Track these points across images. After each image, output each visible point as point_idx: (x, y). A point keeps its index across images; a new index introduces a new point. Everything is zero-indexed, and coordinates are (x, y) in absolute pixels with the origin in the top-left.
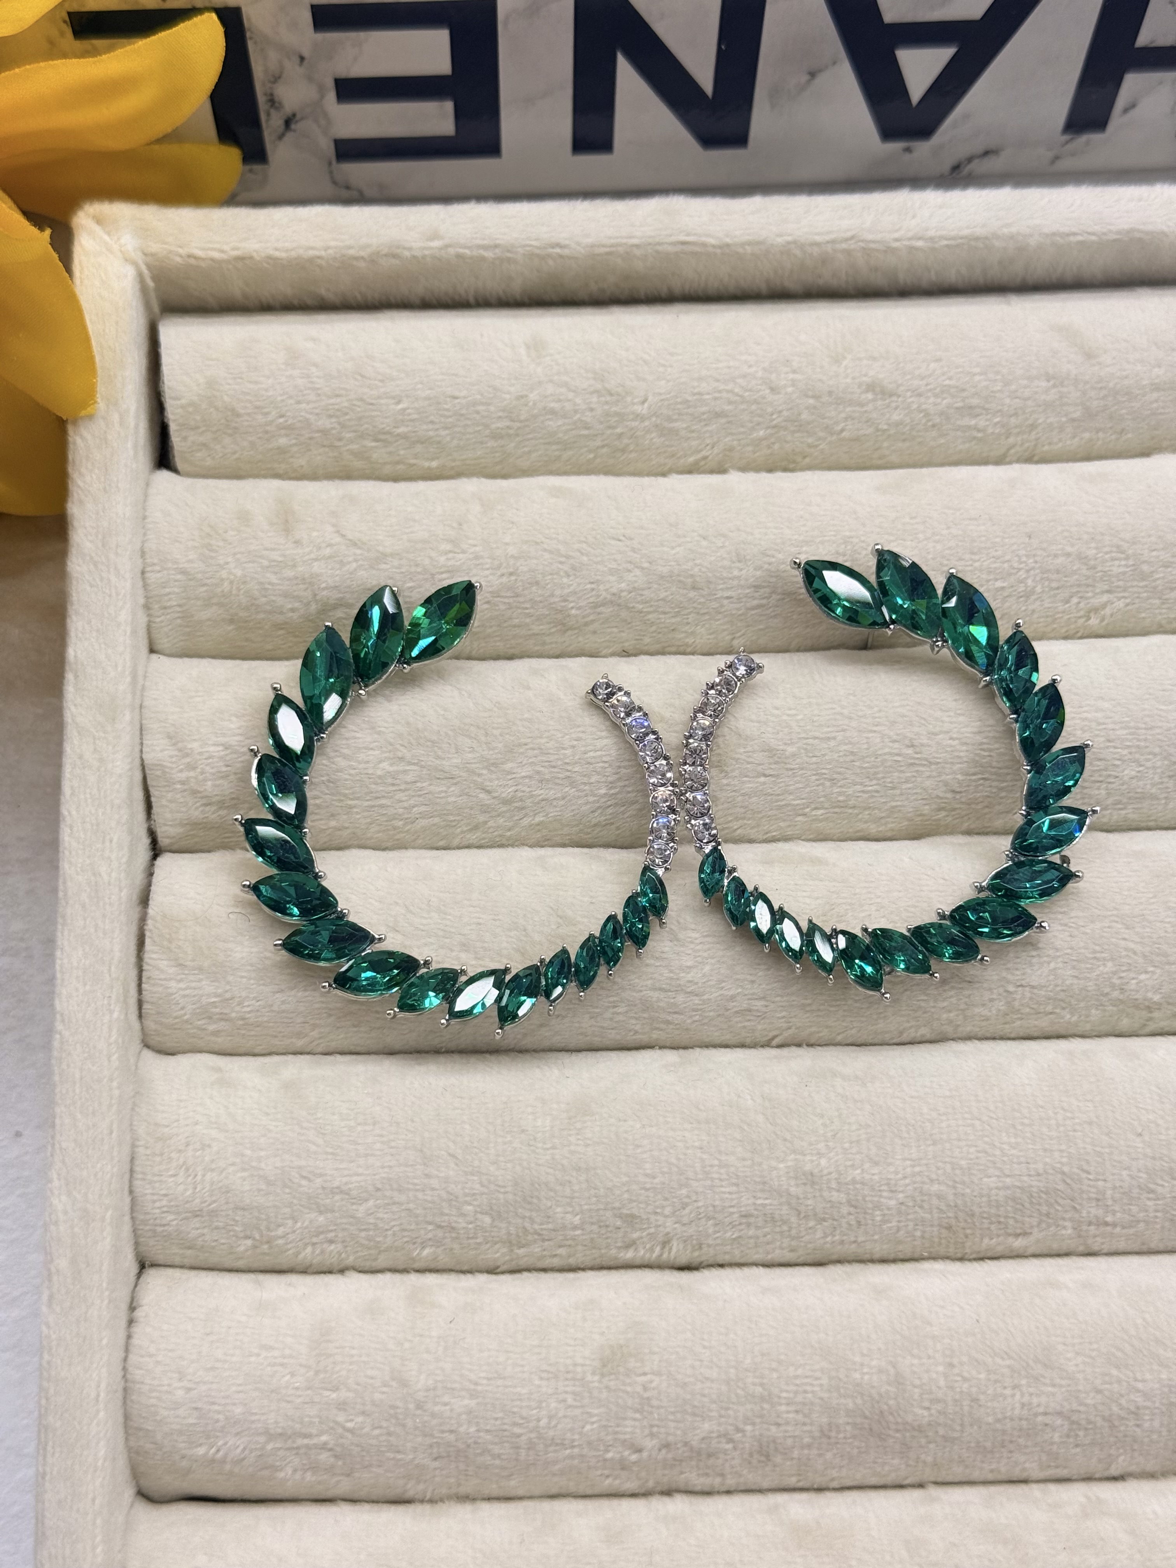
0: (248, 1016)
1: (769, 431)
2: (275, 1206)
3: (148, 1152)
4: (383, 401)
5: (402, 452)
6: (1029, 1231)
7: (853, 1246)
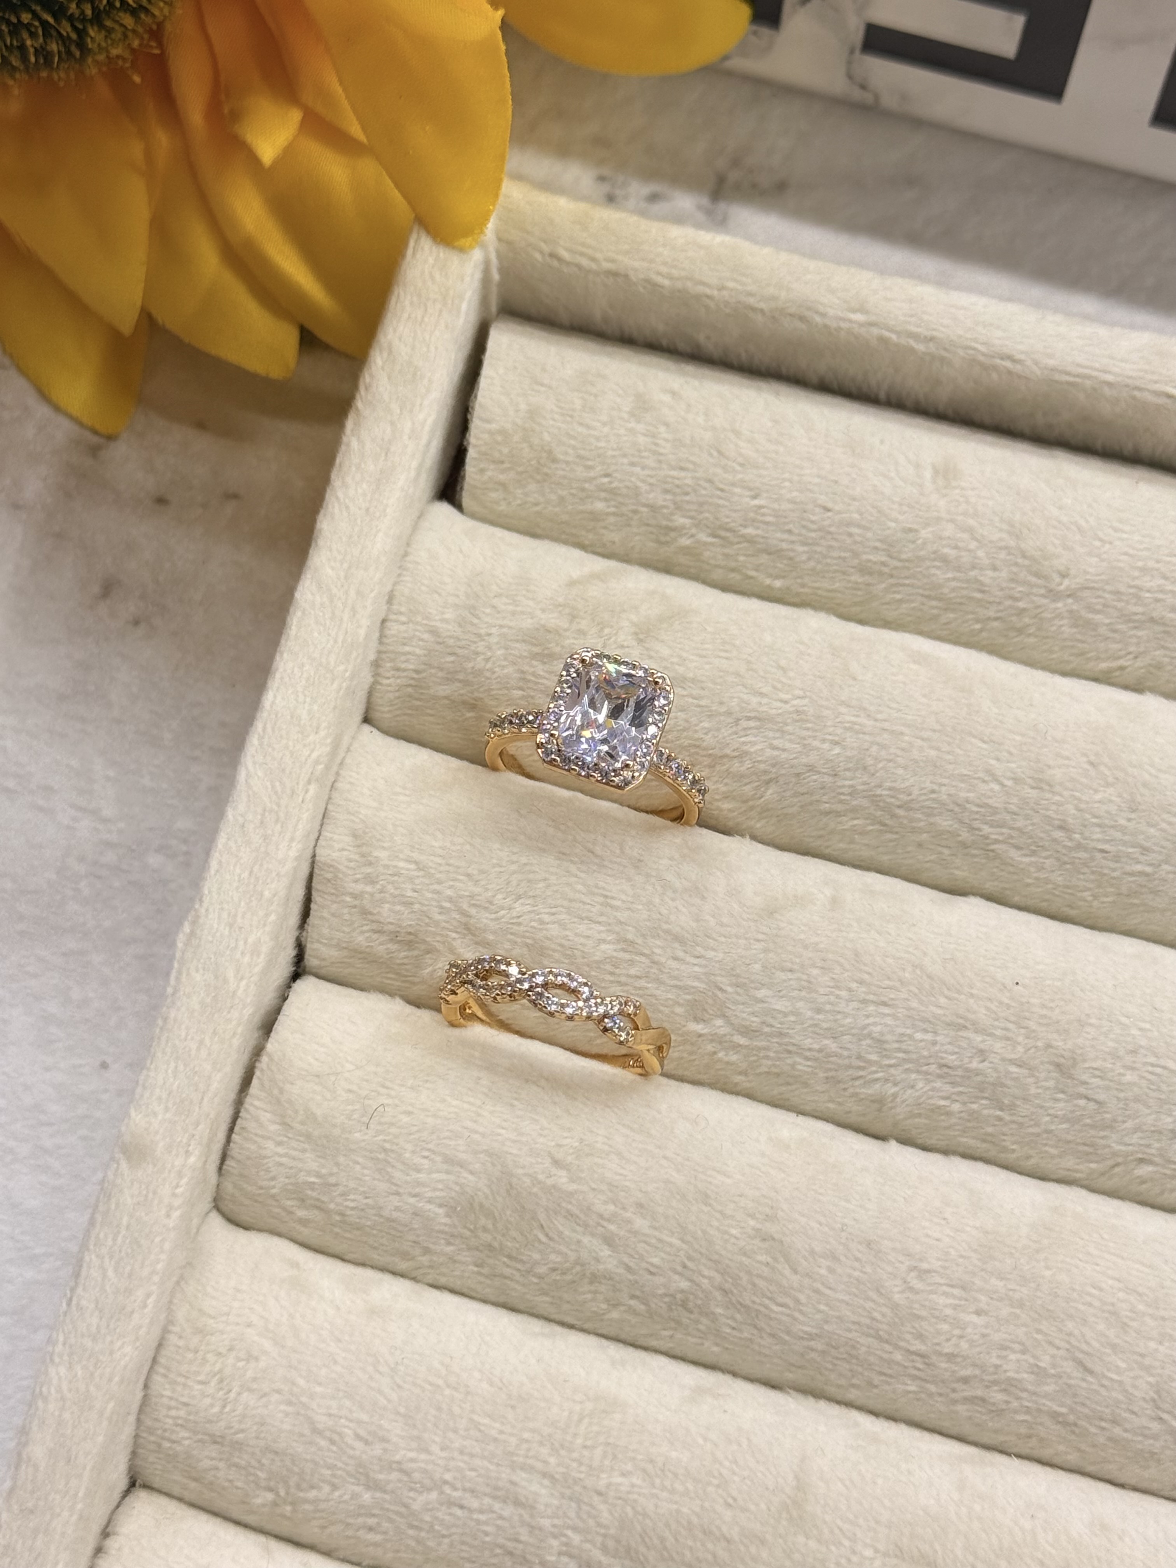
0: (348, 1211)
2: (314, 1461)
4: (737, 490)
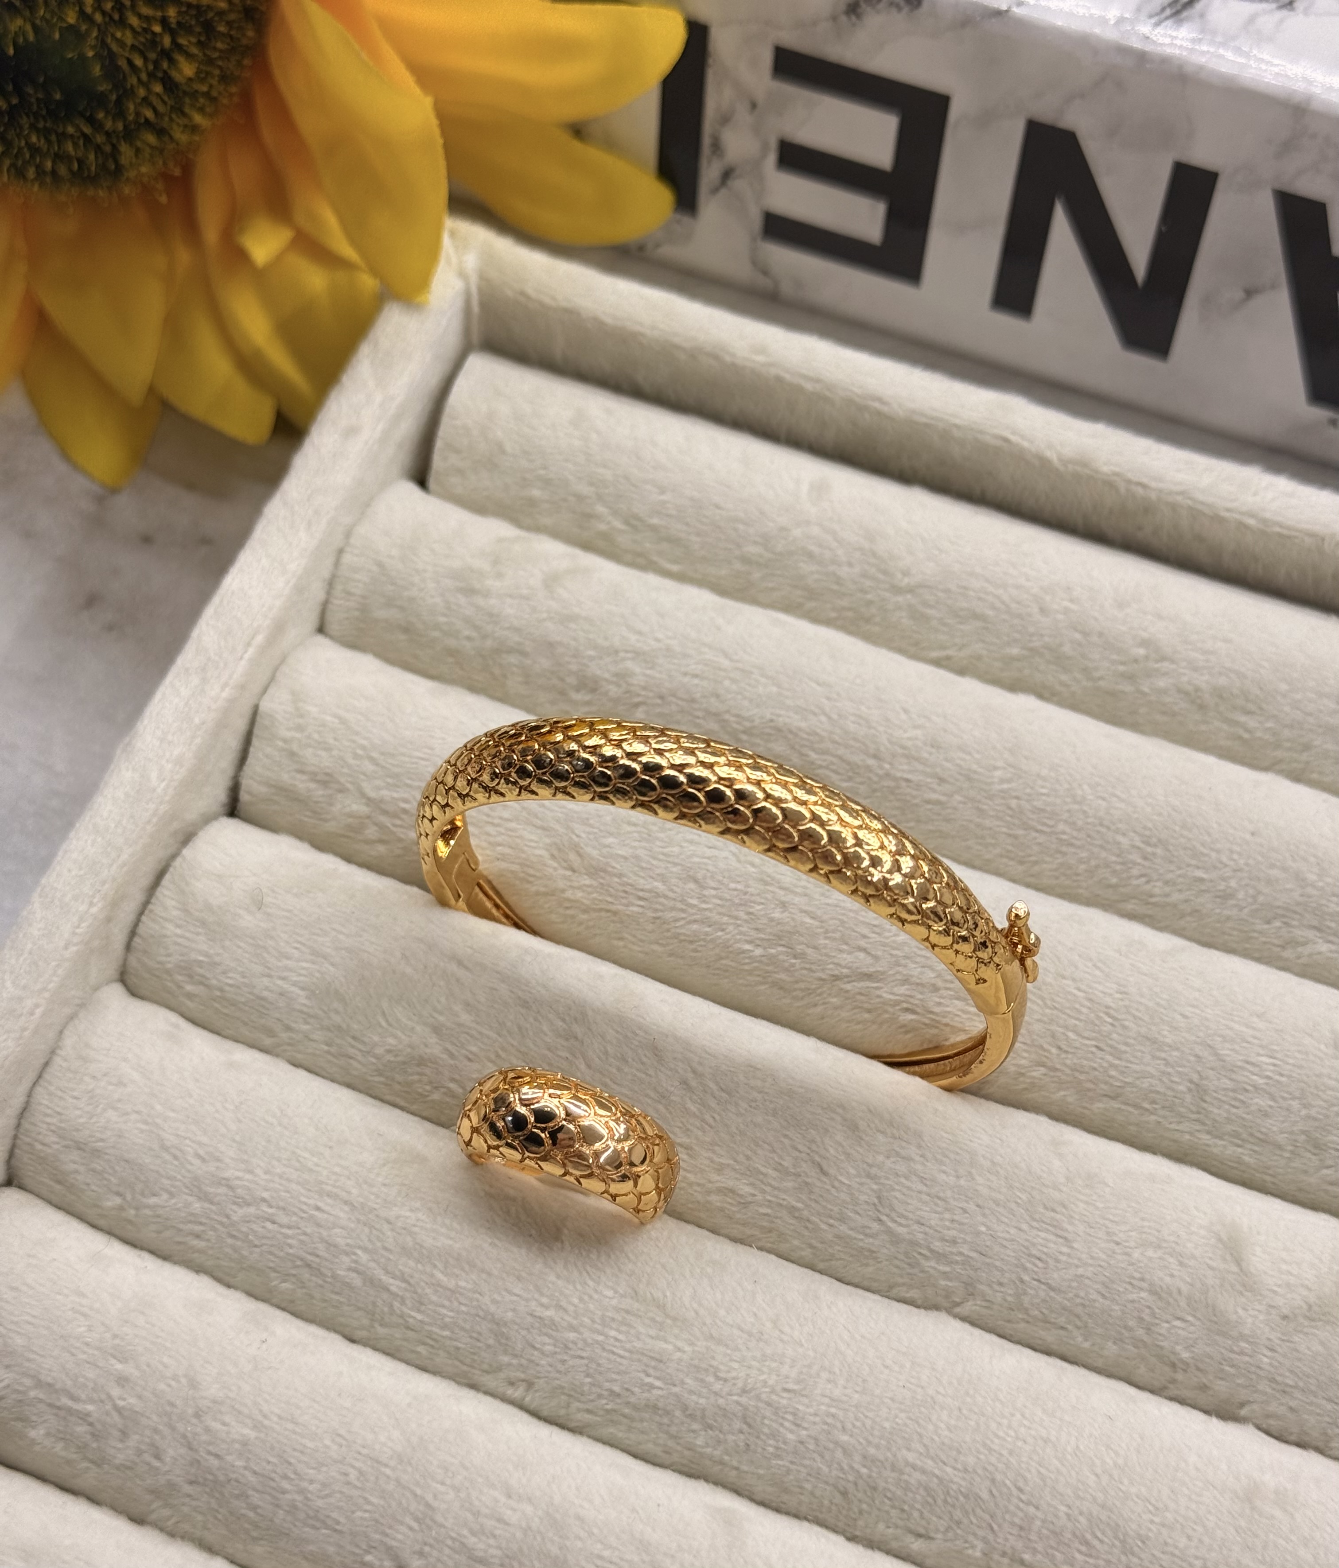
0: (227, 988)
1: (1025, 652)
2: (157, 1172)
3: (65, 1064)
4: (647, 487)
5: (648, 545)
6: (932, 1535)
7: (734, 1473)
